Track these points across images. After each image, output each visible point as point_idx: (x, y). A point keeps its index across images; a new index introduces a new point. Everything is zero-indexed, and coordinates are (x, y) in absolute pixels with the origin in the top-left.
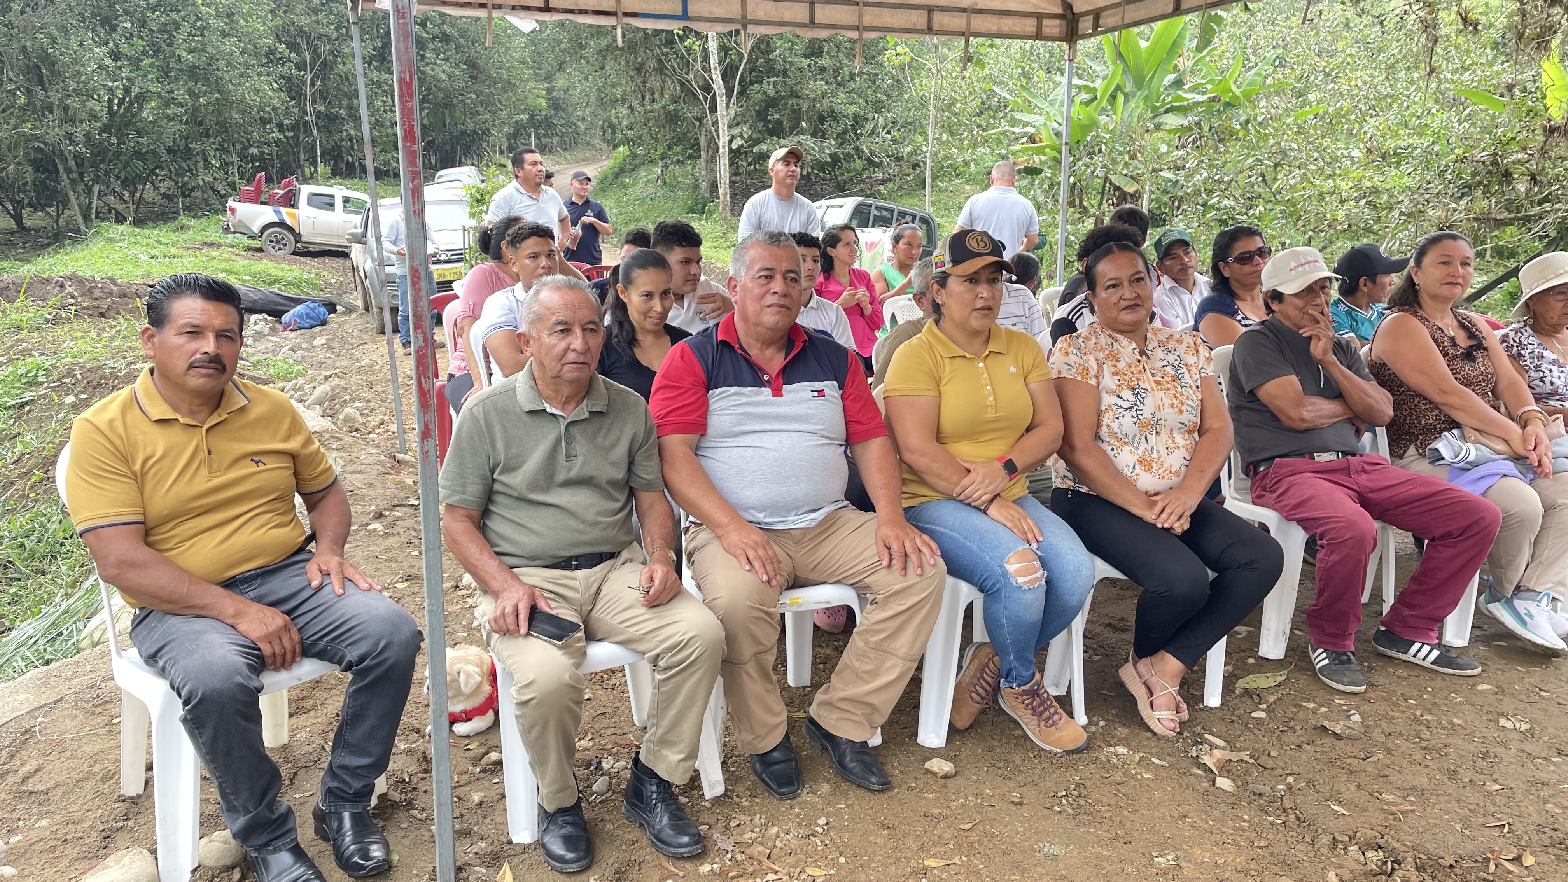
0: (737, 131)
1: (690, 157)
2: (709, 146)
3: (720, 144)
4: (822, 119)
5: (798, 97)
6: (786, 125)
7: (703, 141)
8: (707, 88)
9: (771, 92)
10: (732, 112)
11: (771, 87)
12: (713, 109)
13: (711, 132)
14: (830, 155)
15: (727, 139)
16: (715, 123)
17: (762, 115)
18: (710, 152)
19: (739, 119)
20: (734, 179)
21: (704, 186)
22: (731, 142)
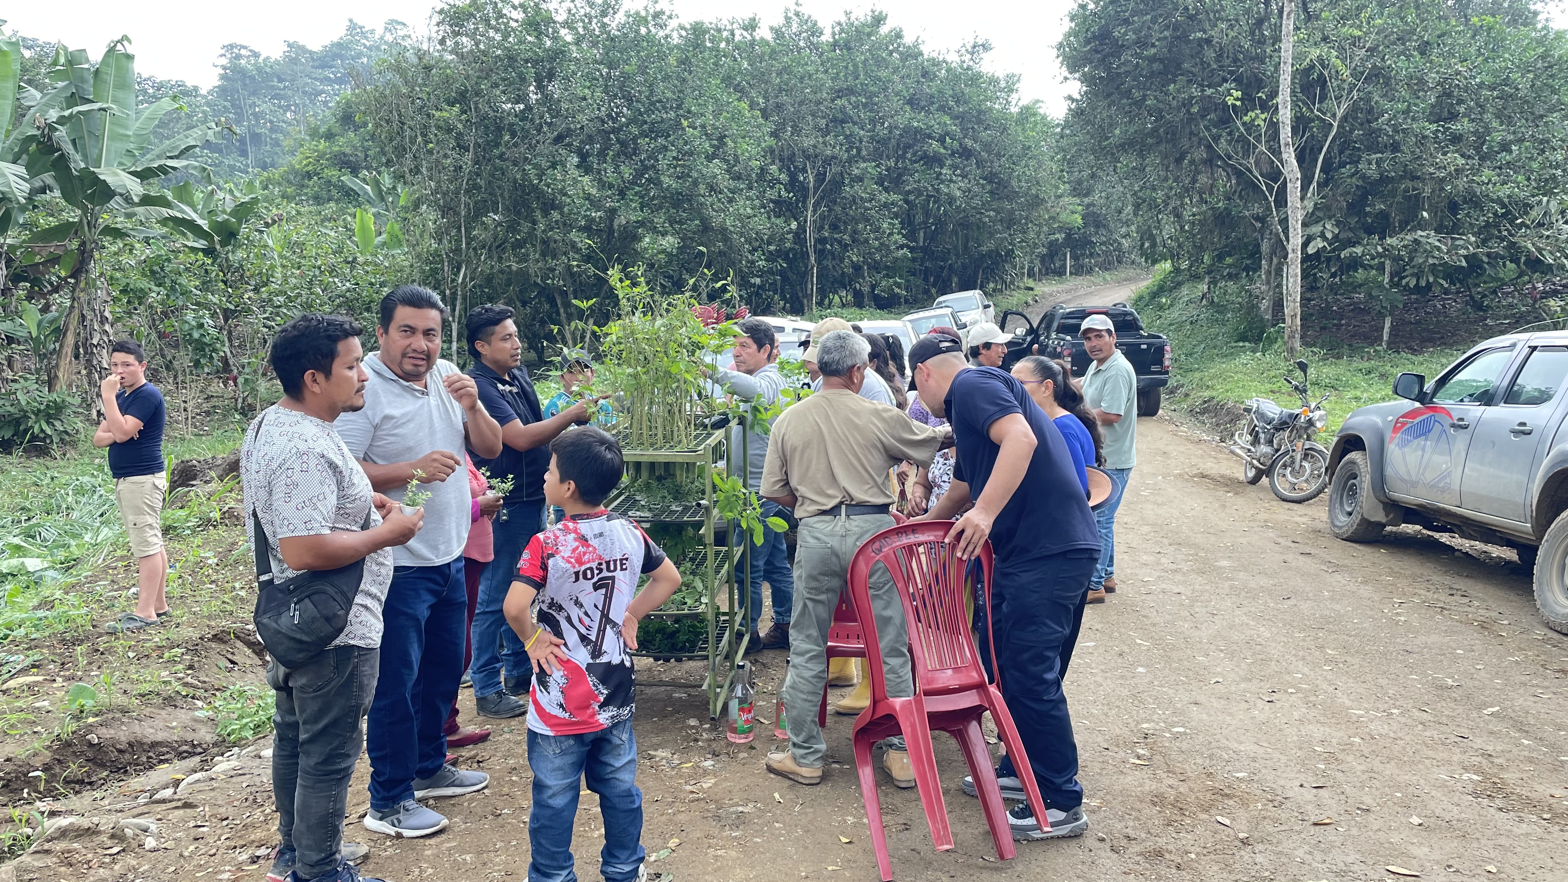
0: (1316, 229)
1: (1247, 269)
2: (1273, 253)
3: (1290, 248)
4: (1454, 207)
5: (1414, 178)
6: (1396, 218)
7: (1265, 247)
8: (1275, 175)
9: (1372, 172)
10: (1310, 206)
11: (1374, 167)
12: (1281, 201)
13: (1277, 235)
14: (1465, 257)
15: (1300, 241)
16: (1284, 222)
17: (1356, 207)
18: (1275, 260)
19: (1320, 214)
20: (1308, 295)
21: (1265, 304)
22: (1305, 245)
